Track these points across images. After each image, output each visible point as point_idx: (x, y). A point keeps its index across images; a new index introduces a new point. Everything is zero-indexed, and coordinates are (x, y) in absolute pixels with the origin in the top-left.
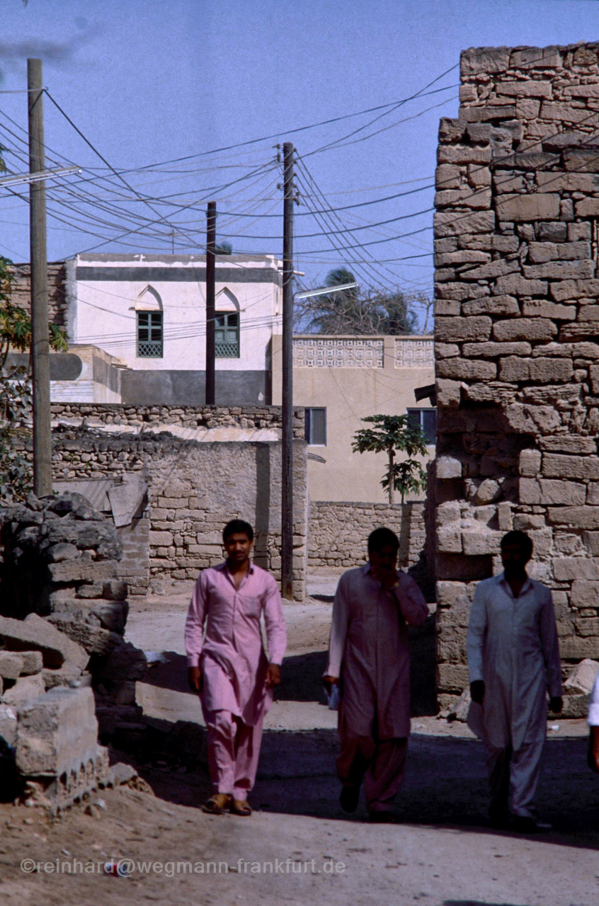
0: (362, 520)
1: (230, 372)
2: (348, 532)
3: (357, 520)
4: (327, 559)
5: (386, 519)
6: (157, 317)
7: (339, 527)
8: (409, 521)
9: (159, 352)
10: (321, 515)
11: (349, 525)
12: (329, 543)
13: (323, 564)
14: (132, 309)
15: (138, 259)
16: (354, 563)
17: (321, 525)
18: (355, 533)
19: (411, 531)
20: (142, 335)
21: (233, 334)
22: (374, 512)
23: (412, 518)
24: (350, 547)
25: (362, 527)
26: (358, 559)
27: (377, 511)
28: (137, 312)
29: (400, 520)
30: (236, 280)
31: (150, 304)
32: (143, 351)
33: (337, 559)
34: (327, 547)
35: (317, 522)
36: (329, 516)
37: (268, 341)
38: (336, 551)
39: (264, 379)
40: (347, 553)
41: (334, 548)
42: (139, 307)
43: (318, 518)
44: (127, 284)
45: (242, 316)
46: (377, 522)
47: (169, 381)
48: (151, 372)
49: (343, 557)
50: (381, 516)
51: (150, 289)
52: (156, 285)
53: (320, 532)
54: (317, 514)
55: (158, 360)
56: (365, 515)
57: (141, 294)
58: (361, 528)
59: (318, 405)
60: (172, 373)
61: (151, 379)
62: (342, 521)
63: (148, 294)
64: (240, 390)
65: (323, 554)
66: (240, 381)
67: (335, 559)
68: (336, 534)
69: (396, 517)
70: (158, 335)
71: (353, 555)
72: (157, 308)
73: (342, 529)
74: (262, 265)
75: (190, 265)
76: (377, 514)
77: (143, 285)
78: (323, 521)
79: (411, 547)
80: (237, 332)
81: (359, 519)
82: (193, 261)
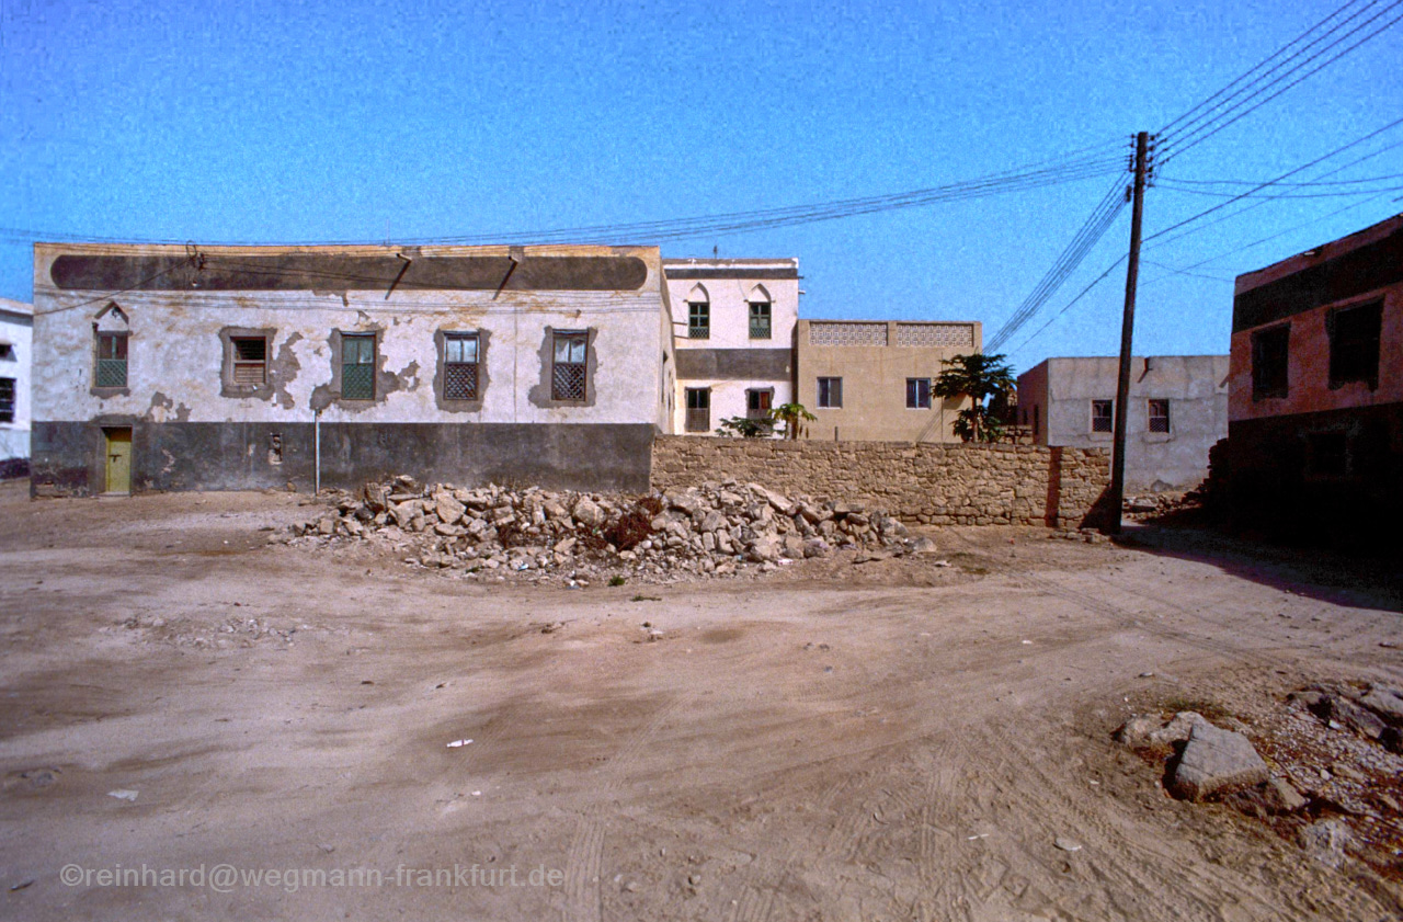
0: (1002, 466)
1: (763, 350)
2: (984, 482)
3: (995, 467)
4: (956, 515)
5: (1030, 465)
6: (705, 308)
7: (973, 476)
8: (1059, 467)
9: (706, 335)
10: (950, 461)
11: (986, 473)
12: (960, 496)
13: (953, 522)
14: (685, 301)
15: (690, 263)
16: (991, 520)
17: (949, 472)
18: (993, 483)
19: (1062, 480)
20: (693, 322)
21: (765, 321)
22: (1016, 456)
23: (1062, 463)
24: (986, 501)
25: (1001, 475)
26: (995, 516)
27: (1020, 455)
28: (690, 304)
29: (1048, 466)
30: (767, 278)
31: (699, 297)
32: (694, 335)
33: (970, 516)
34: (957, 501)
35: (945, 469)
36: (961, 461)
37: (793, 325)
38: (969, 505)
39: (790, 356)
40: (983, 508)
41: (968, 501)
42: (691, 300)
43: (947, 465)
44: (683, 281)
45: (773, 306)
46: (1021, 468)
47: (714, 357)
48: (700, 350)
49: (978, 513)
50: (1025, 461)
51: (700, 286)
52: (705, 282)
53: (948, 482)
54: (946, 459)
55: (706, 341)
56: (1005, 459)
57: (692, 290)
58: (999, 477)
59: (836, 376)
60: (717, 351)
61: (700, 356)
62: (977, 468)
63: (699, 291)
64: (771, 364)
65: (952, 510)
66: (770, 358)
67: (967, 516)
68: (969, 483)
69: (1043, 462)
70: (706, 322)
71: (989, 509)
72: (705, 300)
73: (976, 478)
74: (789, 266)
75: (731, 267)
76: (1019, 459)
77: (693, 282)
78: (953, 468)
79: (1062, 499)
80: (769, 319)
81: (998, 465)
82: (735, 263)
